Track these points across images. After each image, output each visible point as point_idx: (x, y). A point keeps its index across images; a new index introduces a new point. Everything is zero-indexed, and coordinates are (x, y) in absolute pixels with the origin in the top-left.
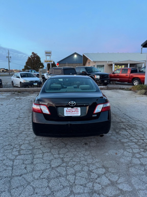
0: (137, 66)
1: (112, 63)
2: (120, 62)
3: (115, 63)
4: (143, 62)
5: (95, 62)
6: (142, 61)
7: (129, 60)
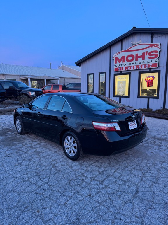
0: (52, 82)
1: (28, 78)
2: (37, 77)
3: (31, 78)
4: (58, 78)
5: (4, 75)
6: (56, 77)
7: (45, 75)
